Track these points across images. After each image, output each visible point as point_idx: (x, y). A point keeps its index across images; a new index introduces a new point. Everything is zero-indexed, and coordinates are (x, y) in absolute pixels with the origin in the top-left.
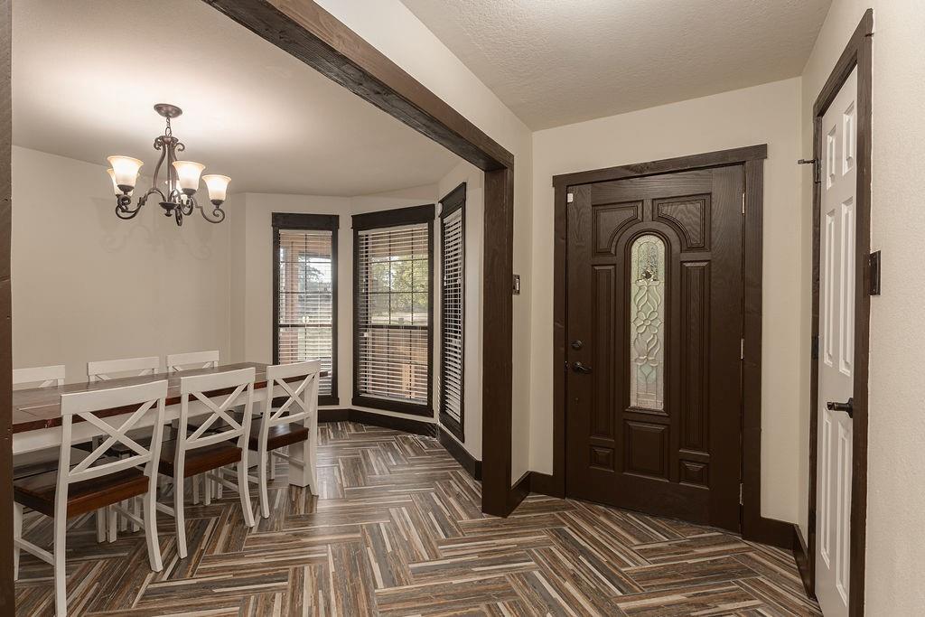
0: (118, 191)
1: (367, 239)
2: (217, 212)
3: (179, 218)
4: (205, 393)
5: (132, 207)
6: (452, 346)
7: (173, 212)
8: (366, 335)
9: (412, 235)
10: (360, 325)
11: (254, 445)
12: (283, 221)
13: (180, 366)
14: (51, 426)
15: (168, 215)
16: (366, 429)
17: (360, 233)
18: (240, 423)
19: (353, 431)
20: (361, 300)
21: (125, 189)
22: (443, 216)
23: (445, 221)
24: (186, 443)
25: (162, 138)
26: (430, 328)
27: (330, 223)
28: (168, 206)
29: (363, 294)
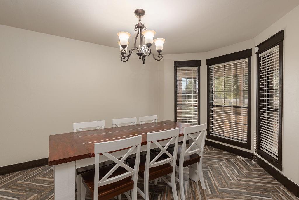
0: (121, 48)
1: (213, 69)
2: (160, 56)
3: (144, 61)
4: (158, 141)
5: (127, 55)
6: (264, 117)
7: (142, 57)
8: (213, 109)
9: (237, 65)
10: (210, 105)
11: (177, 164)
12: (178, 64)
13: (144, 121)
14: (92, 157)
15: (140, 58)
16: (215, 150)
17: (210, 67)
18: (172, 154)
19: (209, 151)
20: (211, 95)
21: (124, 46)
22: (258, 54)
23: (260, 55)
24: (150, 164)
25: (138, 25)
26: (249, 108)
27: (197, 63)
28: (140, 54)
29: (211, 92)
